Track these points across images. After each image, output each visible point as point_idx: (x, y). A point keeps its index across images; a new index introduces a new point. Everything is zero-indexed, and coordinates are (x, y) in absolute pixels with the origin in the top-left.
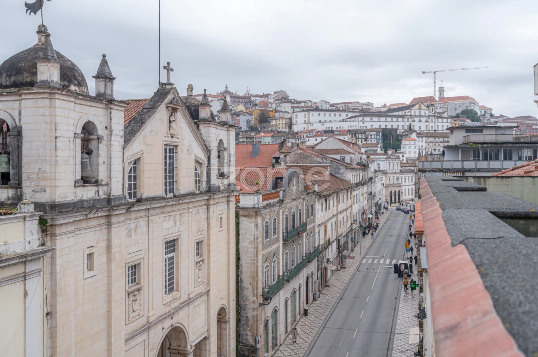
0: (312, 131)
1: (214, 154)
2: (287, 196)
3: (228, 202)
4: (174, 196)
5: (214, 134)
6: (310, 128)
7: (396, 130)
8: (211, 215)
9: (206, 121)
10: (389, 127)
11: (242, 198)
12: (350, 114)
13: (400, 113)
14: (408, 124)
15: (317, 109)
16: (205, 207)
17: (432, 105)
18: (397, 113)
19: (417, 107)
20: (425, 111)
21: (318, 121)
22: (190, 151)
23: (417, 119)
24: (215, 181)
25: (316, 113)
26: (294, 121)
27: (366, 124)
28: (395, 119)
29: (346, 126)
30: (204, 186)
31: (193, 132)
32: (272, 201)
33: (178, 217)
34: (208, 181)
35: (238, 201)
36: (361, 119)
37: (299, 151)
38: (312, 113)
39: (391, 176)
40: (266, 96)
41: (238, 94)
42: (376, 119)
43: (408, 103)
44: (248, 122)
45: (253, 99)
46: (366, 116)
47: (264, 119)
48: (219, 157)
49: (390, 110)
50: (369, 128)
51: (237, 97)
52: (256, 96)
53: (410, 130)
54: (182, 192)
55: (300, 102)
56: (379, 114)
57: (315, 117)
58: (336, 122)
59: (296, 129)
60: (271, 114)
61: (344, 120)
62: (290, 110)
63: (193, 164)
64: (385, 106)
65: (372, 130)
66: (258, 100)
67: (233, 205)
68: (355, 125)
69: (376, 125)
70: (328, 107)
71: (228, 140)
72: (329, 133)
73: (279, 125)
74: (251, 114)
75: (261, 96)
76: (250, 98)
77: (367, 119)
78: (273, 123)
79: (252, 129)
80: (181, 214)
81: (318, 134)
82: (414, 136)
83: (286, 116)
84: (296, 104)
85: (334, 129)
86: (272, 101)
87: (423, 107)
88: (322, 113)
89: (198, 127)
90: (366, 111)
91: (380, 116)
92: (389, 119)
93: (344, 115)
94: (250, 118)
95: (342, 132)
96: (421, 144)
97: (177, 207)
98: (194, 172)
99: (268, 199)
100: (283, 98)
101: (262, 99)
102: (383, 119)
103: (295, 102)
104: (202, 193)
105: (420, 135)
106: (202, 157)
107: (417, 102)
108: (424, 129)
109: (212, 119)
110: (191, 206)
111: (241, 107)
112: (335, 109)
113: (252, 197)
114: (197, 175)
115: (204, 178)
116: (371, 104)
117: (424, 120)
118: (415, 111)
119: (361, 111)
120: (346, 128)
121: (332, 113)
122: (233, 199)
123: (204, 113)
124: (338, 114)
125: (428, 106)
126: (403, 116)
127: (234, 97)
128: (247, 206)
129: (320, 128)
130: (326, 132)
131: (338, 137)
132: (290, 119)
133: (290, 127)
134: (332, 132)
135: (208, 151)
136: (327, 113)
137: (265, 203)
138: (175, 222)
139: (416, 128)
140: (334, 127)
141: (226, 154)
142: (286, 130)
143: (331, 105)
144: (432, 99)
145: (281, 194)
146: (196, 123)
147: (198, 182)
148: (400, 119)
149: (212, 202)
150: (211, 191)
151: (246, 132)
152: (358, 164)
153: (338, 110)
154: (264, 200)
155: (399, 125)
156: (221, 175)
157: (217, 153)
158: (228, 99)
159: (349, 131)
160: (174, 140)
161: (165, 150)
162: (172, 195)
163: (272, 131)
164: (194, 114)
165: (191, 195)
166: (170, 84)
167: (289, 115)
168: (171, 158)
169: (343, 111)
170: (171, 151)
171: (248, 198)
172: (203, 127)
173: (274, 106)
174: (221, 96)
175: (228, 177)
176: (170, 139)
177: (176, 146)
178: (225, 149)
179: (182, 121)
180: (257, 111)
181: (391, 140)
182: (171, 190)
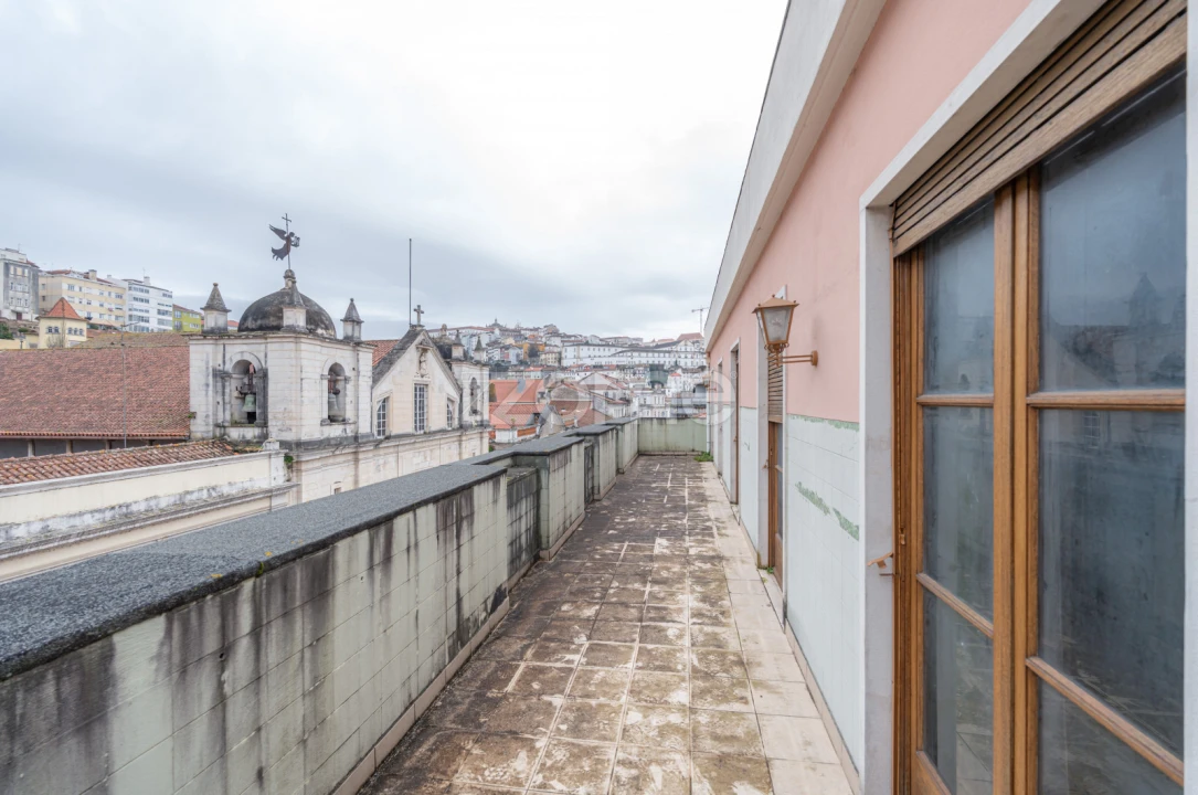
0: (581, 366)
1: (467, 391)
2: (545, 430)
3: (481, 438)
4: (425, 433)
5: (466, 373)
6: (580, 363)
7: (663, 366)
8: (464, 450)
9: (458, 360)
10: (656, 362)
11: (497, 433)
12: (620, 350)
13: (667, 349)
14: (674, 360)
15: (587, 344)
16: (457, 443)
17: (697, 342)
18: (664, 349)
19: (683, 343)
20: (691, 348)
21: (588, 356)
22: (441, 389)
23: (683, 356)
24: (468, 418)
25: (586, 348)
26: (563, 356)
27: (634, 359)
28: (662, 355)
29: (615, 361)
30: (456, 423)
31: (444, 371)
32: (528, 437)
33: (429, 452)
34: (460, 419)
35: (492, 437)
36: (629, 354)
37: (563, 386)
38: (581, 347)
39: (657, 411)
40: (536, 329)
41: (508, 327)
42: (644, 354)
43: (675, 339)
44: (518, 356)
45: (523, 332)
46: (634, 351)
47: (534, 353)
48: (472, 394)
49: (658, 346)
50: (637, 363)
51: (507, 330)
52: (526, 329)
53: (676, 366)
54: (433, 428)
55: (570, 336)
56: (647, 349)
57: (584, 351)
58: (605, 356)
59: (565, 363)
60: (541, 348)
61: (614, 355)
62: (560, 344)
63: (444, 402)
64: (654, 341)
65: (640, 365)
66: (528, 334)
67: (486, 441)
68: (624, 360)
69: (644, 361)
70: (598, 342)
71: (482, 379)
72: (598, 367)
73: (550, 359)
74: (520, 348)
75: (531, 330)
76: (519, 331)
77: (636, 354)
78: (543, 357)
79: (522, 363)
80: (431, 451)
81: (587, 368)
82: (679, 371)
83: (556, 350)
84: (566, 338)
85: (603, 364)
86: (542, 334)
87: (689, 343)
88: (592, 348)
89: (450, 368)
90: (635, 347)
91: (647, 351)
92: (656, 355)
93: (613, 350)
94: (519, 351)
95: (611, 368)
96: (685, 379)
97: (427, 444)
98: (445, 410)
99: (524, 434)
100: (554, 333)
101: (532, 333)
102: (650, 354)
103: (566, 336)
104: (454, 430)
105: (685, 370)
106: (454, 395)
107: (684, 338)
108: (689, 365)
109: (466, 358)
110: (442, 441)
111: (510, 341)
112: (605, 343)
113: (507, 433)
114: (449, 412)
115: (456, 415)
116: (641, 340)
117: (689, 356)
118: (681, 347)
119: (631, 346)
120: (615, 363)
121: (602, 348)
122: (486, 435)
123: (457, 353)
124: (607, 349)
125: (693, 343)
126: (669, 352)
127: (504, 331)
128: (503, 441)
129: (589, 362)
130: (594, 367)
131: (605, 373)
132: (560, 353)
133: (560, 360)
134: (601, 367)
135: (460, 389)
136: (597, 348)
137: (520, 438)
138: (425, 458)
139: (682, 364)
140: (603, 361)
141: (479, 391)
142: (556, 365)
143: (601, 340)
144: (698, 335)
145: (538, 429)
146: (448, 363)
147: (450, 419)
148: (667, 355)
149: (464, 438)
150: (462, 427)
151: (515, 366)
152: (621, 399)
153: (608, 345)
154: (519, 435)
155: (666, 360)
156: (474, 412)
157: (469, 391)
158: (497, 331)
159: (618, 366)
160: (424, 379)
161: (416, 389)
162: (422, 432)
163: (542, 365)
164: (446, 354)
165: (443, 431)
166: (420, 326)
167: (559, 350)
168: (422, 396)
169: (613, 346)
170: (422, 390)
171: (503, 433)
172: (454, 367)
173: (544, 340)
174: (490, 329)
175: (482, 414)
176: (420, 379)
177: (427, 385)
178: (478, 387)
179: (433, 361)
180: (526, 345)
181: (658, 375)
182: (422, 427)
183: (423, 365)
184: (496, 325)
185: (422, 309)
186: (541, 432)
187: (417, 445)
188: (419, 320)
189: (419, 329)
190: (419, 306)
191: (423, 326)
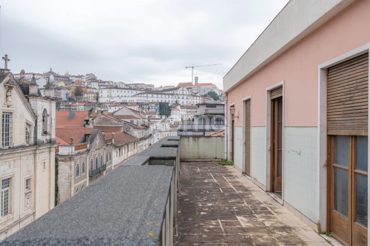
0: (112, 102)
1: (40, 118)
2: (93, 147)
3: (50, 151)
4: (10, 148)
5: (40, 105)
6: (111, 100)
7: (168, 103)
8: (37, 160)
9: (34, 96)
10: (163, 101)
11: (60, 148)
12: (139, 92)
13: (171, 92)
14: (175, 100)
15: (116, 87)
16: (33, 155)
17: (190, 88)
18: (169, 92)
19: (181, 89)
20: (186, 92)
21: (117, 96)
22: (22, 116)
23: (181, 97)
24: (40, 137)
25: (115, 90)
26: (100, 95)
27: (149, 99)
28: (167, 96)
29: (135, 100)
30: (32, 141)
31: (24, 103)
32: (82, 151)
33: (12, 162)
34: (36, 138)
35: (57, 151)
36: (145, 95)
37: (103, 116)
38: (112, 90)
39: (164, 133)
40: (81, 77)
41: (60, 74)
42: (155, 96)
43: (176, 86)
44: (67, 94)
45: (70, 78)
46: (149, 93)
47: (79, 93)
48: (43, 120)
49: (164, 90)
50: (151, 101)
51: (59, 76)
52: (73, 76)
53: (177, 103)
54: (16, 145)
55: (104, 82)
56: (157, 92)
57: (115, 93)
58: (129, 96)
59: (101, 100)
60: (84, 90)
61: (134, 96)
62: (97, 87)
63: (24, 126)
64: (161, 87)
65: (153, 103)
66: (75, 79)
67: (53, 154)
68: (142, 99)
69: (155, 100)
70: (124, 86)
71: (51, 109)
72: (124, 104)
73: (91, 98)
74: (69, 89)
75: (77, 77)
76: (68, 78)
77: (150, 95)
78: (85, 96)
79: (70, 99)
80: (14, 161)
81: (117, 104)
82: (179, 107)
83: (95, 91)
84: (101, 83)
85: (128, 101)
86: (85, 80)
87: (185, 89)
88: (120, 90)
89: (28, 100)
90: (149, 91)
91: (157, 94)
92: (163, 96)
93: (134, 92)
94: (68, 92)
95: (133, 104)
96: (183, 113)
97: (11, 156)
98: (24, 132)
99: (79, 149)
100: (93, 79)
101: (78, 79)
102: (160, 96)
103: (101, 82)
104: (30, 146)
105: (182, 107)
106: (31, 120)
107: (182, 85)
108: (185, 103)
109: (38, 95)
110: (22, 154)
111: (61, 84)
112: (129, 88)
113: (67, 148)
114: (27, 133)
115: (32, 135)
116: (153, 86)
117: (185, 97)
118: (180, 91)
119: (146, 90)
120: (136, 101)
121: (127, 91)
122: (53, 150)
123: (33, 90)
124: (130, 91)
125: (188, 89)
126: (172, 95)
127: (57, 77)
128: (64, 154)
129: (118, 100)
130: (122, 103)
131: (130, 107)
132: (98, 94)
133: (97, 99)
134: (126, 103)
135: (35, 117)
136: (123, 91)
137: (77, 152)
138: (10, 166)
139: (180, 103)
140: (128, 100)
141: (48, 119)
142: (95, 101)
143: (126, 85)
144: (190, 84)
145: (88, 146)
146: (26, 97)
147: (28, 137)
148: (170, 96)
149: (38, 152)
150: (37, 144)
151: (65, 101)
152: (142, 125)
153: (131, 89)
154: (76, 150)
155: (170, 100)
156: (45, 133)
157: (42, 118)
158: (52, 77)
159: (137, 103)
160: (10, 108)
161: (3, 115)
162: (7, 147)
163: (84, 102)
164: (25, 91)
165: (23, 147)
166: (7, 70)
167: (97, 91)
168: (7, 121)
169: (134, 89)
170: (7, 116)
171: (65, 148)
172: (31, 100)
173: (86, 84)
174: (47, 75)
175: (50, 134)
176: (7, 108)
177: (11, 113)
178: (48, 115)
179: (16, 96)
180: (73, 87)
181: (165, 110)
182: (7, 144)
183: (9, 98)
184: (51, 72)
185: (8, 58)
186: (90, 147)
187: (4, 157)
188: (6, 65)
189: (6, 72)
190: (6, 55)
191: (9, 70)
